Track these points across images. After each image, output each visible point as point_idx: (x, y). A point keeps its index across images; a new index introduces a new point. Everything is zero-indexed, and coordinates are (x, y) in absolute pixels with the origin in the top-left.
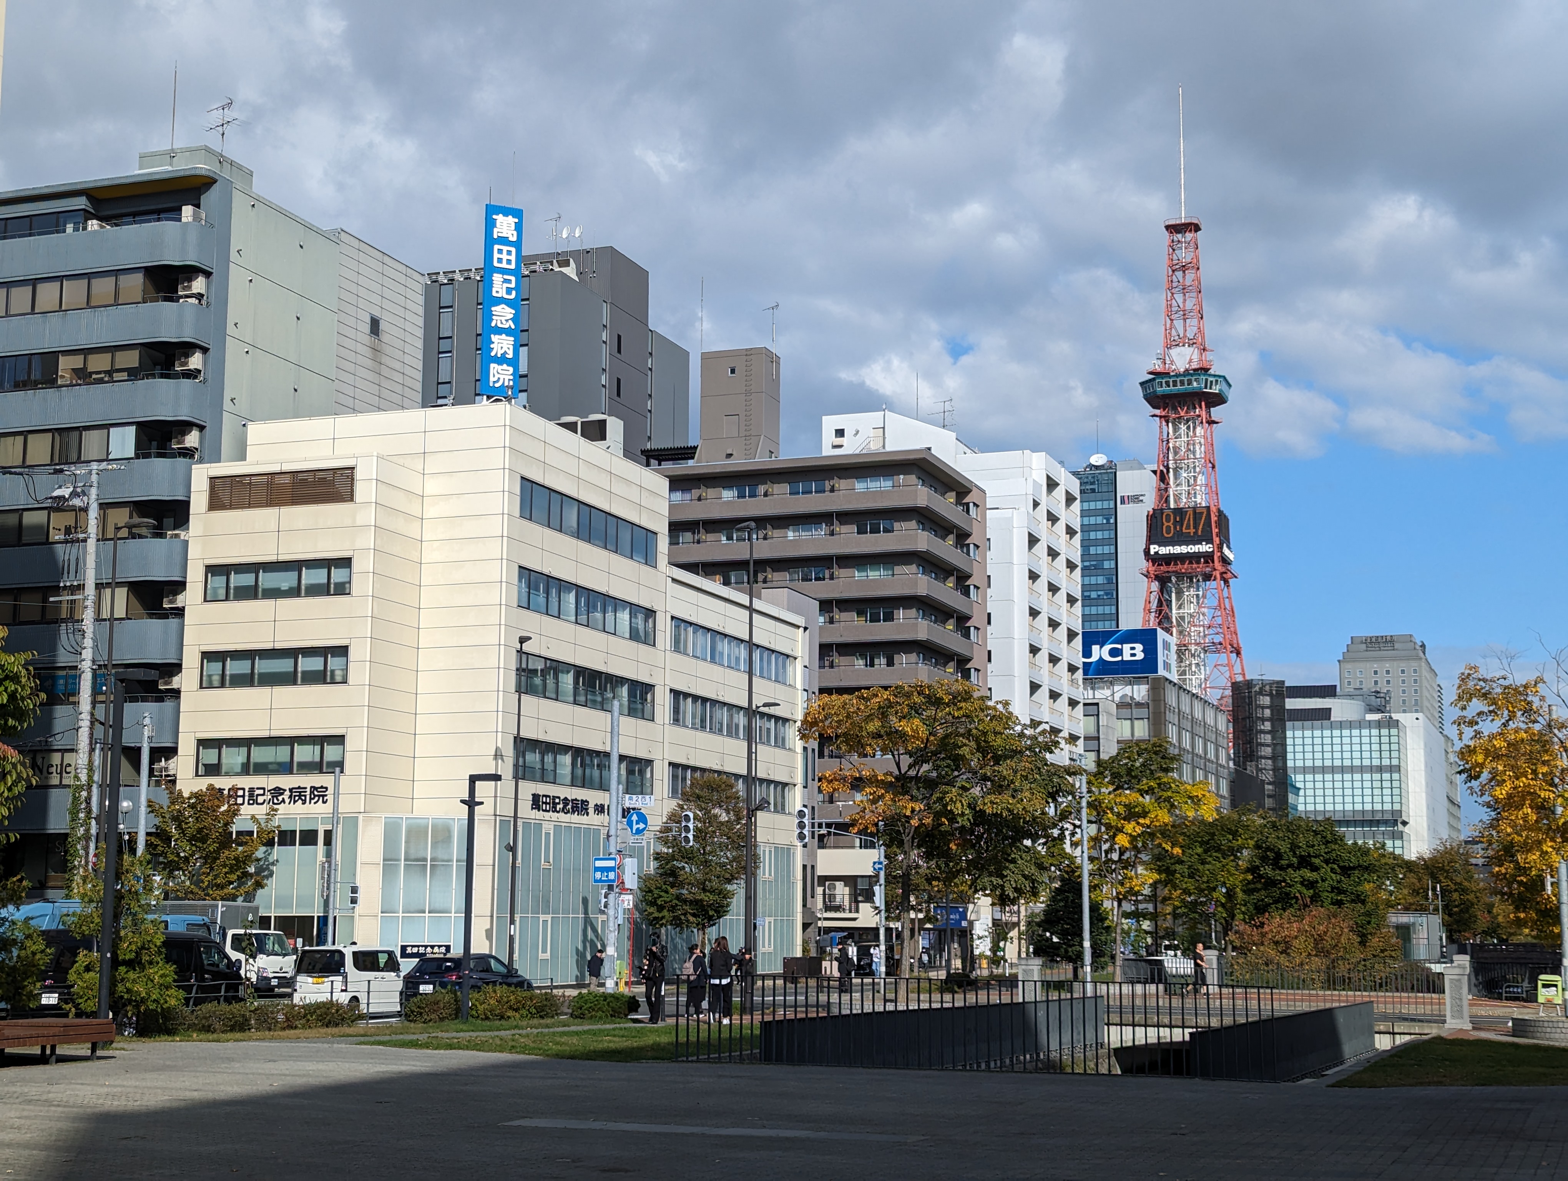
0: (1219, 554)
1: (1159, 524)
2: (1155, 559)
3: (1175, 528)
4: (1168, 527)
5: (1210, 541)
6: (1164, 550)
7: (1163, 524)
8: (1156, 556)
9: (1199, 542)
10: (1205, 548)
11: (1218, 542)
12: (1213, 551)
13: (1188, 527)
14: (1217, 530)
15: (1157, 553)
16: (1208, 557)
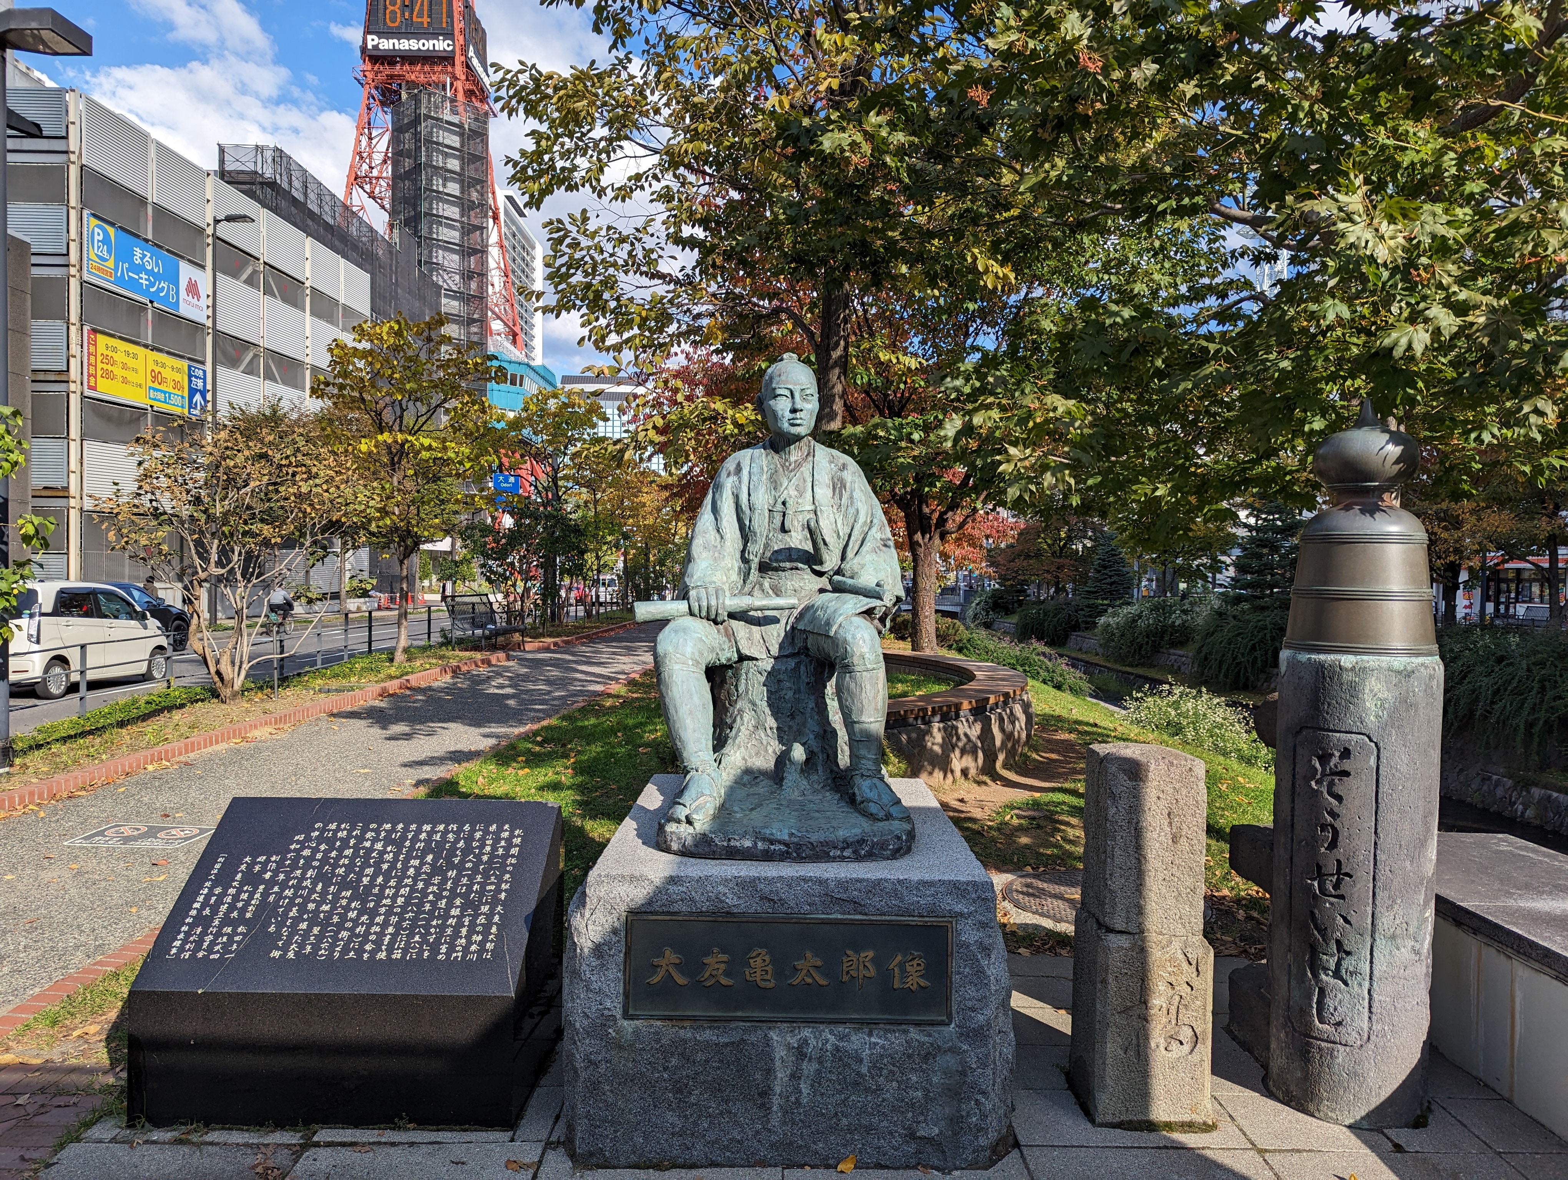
0: (463, 58)
1: (381, 6)
2: (376, 58)
3: (403, 14)
4: (393, 12)
5: (449, 35)
6: (386, 45)
7: (385, 8)
8: (375, 53)
9: (435, 36)
10: (441, 45)
11: (462, 42)
12: (453, 51)
13: (420, 14)
14: (462, 25)
15: (376, 47)
16: (447, 59)
